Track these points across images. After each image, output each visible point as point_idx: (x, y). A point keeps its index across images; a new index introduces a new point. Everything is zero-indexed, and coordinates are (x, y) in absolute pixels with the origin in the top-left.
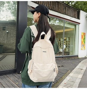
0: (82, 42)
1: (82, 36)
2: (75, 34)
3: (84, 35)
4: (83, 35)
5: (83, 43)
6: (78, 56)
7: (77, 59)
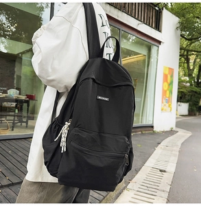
0: (164, 92)
1: (165, 77)
2: (147, 74)
3: (169, 73)
4: (167, 72)
5: (168, 95)
6: (152, 127)
7: (152, 134)
